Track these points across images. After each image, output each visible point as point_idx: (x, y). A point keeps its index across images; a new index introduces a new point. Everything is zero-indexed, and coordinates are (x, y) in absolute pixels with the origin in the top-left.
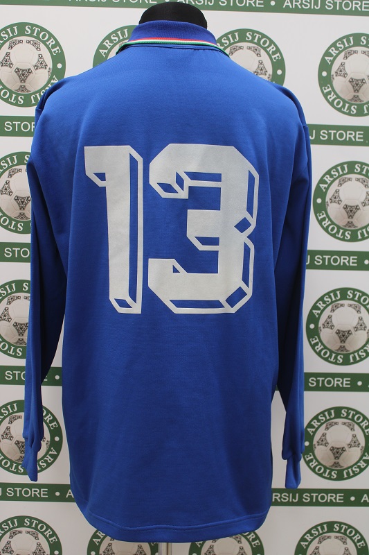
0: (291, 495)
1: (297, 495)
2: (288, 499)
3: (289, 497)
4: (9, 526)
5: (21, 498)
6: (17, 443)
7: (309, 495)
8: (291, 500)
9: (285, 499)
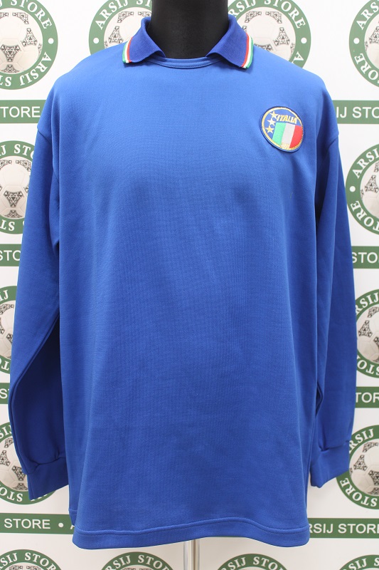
0: (325, 525)
1: (332, 525)
2: (321, 530)
3: (322, 528)
4: (8, 561)
5: (21, 530)
6: (15, 469)
7: (345, 526)
8: (324, 532)
9: (318, 530)
